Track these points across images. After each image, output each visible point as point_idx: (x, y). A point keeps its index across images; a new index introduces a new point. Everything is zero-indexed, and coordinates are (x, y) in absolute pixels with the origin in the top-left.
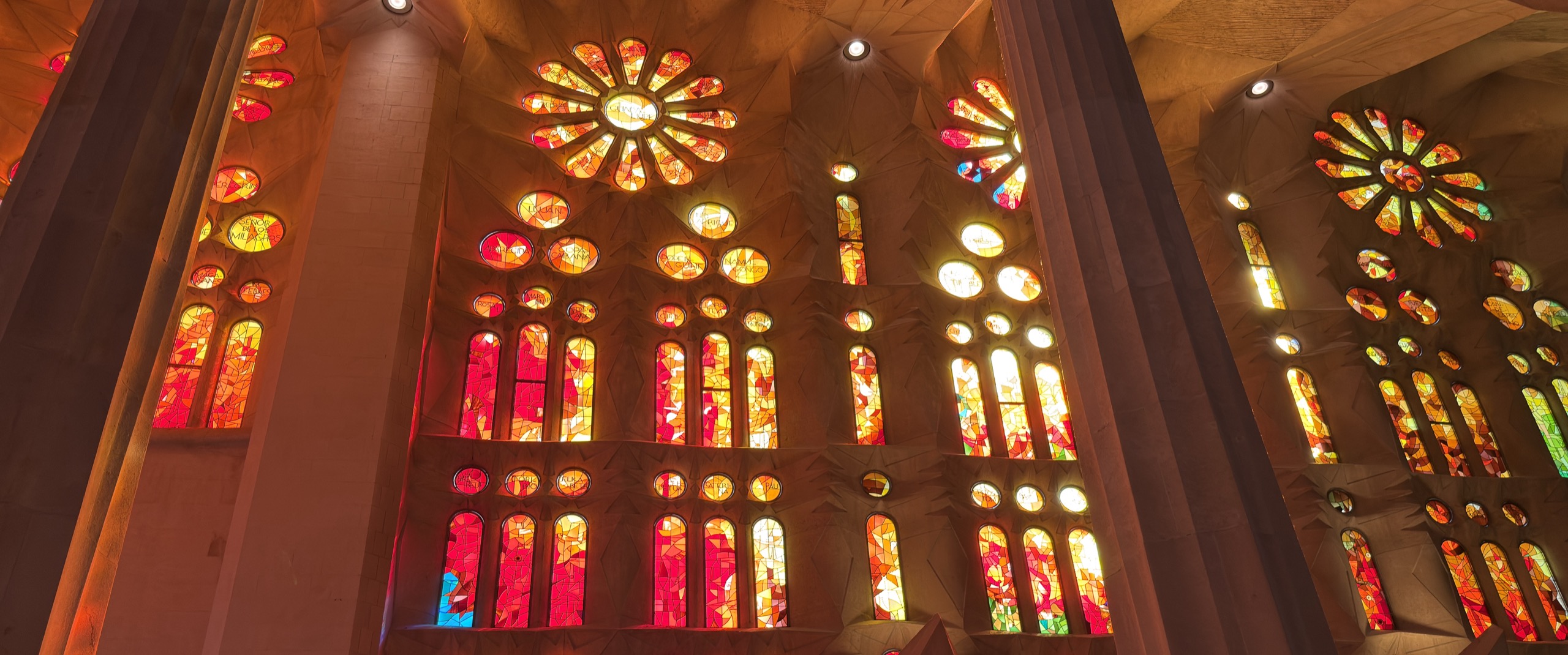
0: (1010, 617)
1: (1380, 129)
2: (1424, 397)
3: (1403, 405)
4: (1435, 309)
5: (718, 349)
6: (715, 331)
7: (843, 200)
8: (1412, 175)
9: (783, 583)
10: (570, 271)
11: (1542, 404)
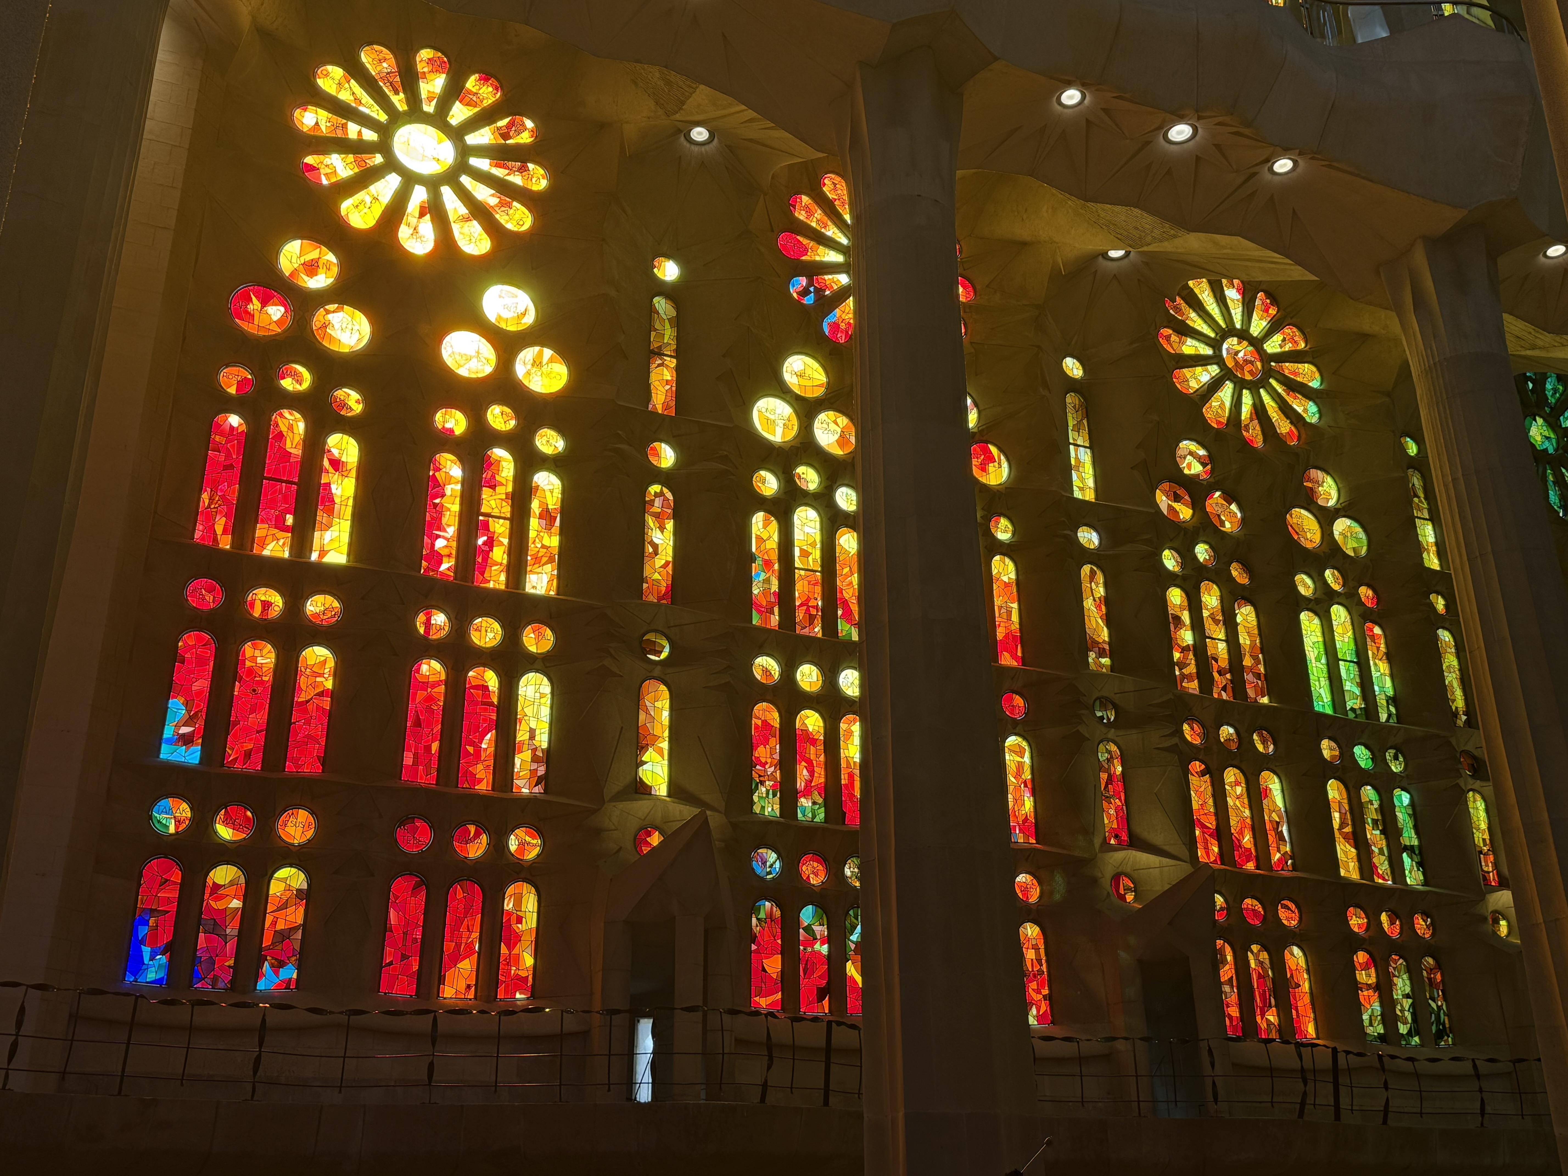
0: (771, 801)
1: (1233, 300)
2: (1207, 609)
3: (1186, 617)
4: (1239, 515)
5: (501, 469)
6: (500, 446)
7: (661, 304)
8: (1253, 359)
9: (545, 745)
10: (334, 347)
11: (1317, 630)
